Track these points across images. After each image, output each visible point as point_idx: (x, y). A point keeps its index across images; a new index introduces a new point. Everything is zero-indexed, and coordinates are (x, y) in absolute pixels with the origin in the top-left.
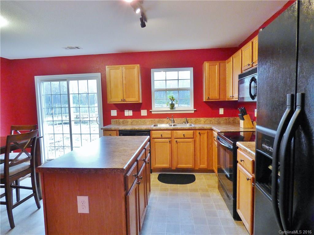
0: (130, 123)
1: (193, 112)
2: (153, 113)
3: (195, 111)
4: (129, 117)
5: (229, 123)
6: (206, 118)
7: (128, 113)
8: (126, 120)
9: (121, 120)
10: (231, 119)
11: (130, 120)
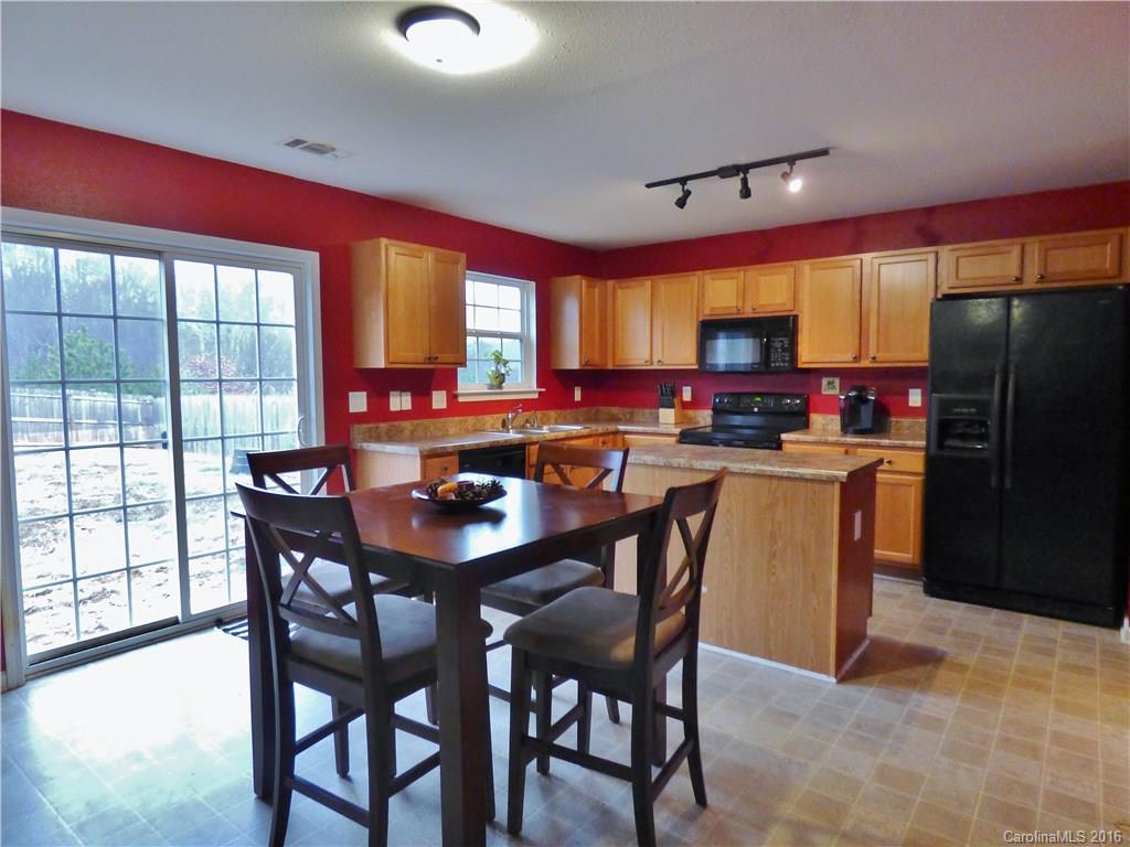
0: (407, 433)
1: (536, 396)
2: (461, 399)
3: (540, 393)
4: (402, 415)
5: (588, 420)
6: (559, 412)
7: (400, 402)
8: (396, 423)
9: (383, 426)
10: (593, 410)
11: (407, 425)
